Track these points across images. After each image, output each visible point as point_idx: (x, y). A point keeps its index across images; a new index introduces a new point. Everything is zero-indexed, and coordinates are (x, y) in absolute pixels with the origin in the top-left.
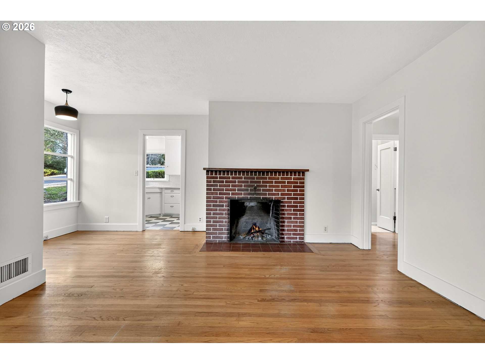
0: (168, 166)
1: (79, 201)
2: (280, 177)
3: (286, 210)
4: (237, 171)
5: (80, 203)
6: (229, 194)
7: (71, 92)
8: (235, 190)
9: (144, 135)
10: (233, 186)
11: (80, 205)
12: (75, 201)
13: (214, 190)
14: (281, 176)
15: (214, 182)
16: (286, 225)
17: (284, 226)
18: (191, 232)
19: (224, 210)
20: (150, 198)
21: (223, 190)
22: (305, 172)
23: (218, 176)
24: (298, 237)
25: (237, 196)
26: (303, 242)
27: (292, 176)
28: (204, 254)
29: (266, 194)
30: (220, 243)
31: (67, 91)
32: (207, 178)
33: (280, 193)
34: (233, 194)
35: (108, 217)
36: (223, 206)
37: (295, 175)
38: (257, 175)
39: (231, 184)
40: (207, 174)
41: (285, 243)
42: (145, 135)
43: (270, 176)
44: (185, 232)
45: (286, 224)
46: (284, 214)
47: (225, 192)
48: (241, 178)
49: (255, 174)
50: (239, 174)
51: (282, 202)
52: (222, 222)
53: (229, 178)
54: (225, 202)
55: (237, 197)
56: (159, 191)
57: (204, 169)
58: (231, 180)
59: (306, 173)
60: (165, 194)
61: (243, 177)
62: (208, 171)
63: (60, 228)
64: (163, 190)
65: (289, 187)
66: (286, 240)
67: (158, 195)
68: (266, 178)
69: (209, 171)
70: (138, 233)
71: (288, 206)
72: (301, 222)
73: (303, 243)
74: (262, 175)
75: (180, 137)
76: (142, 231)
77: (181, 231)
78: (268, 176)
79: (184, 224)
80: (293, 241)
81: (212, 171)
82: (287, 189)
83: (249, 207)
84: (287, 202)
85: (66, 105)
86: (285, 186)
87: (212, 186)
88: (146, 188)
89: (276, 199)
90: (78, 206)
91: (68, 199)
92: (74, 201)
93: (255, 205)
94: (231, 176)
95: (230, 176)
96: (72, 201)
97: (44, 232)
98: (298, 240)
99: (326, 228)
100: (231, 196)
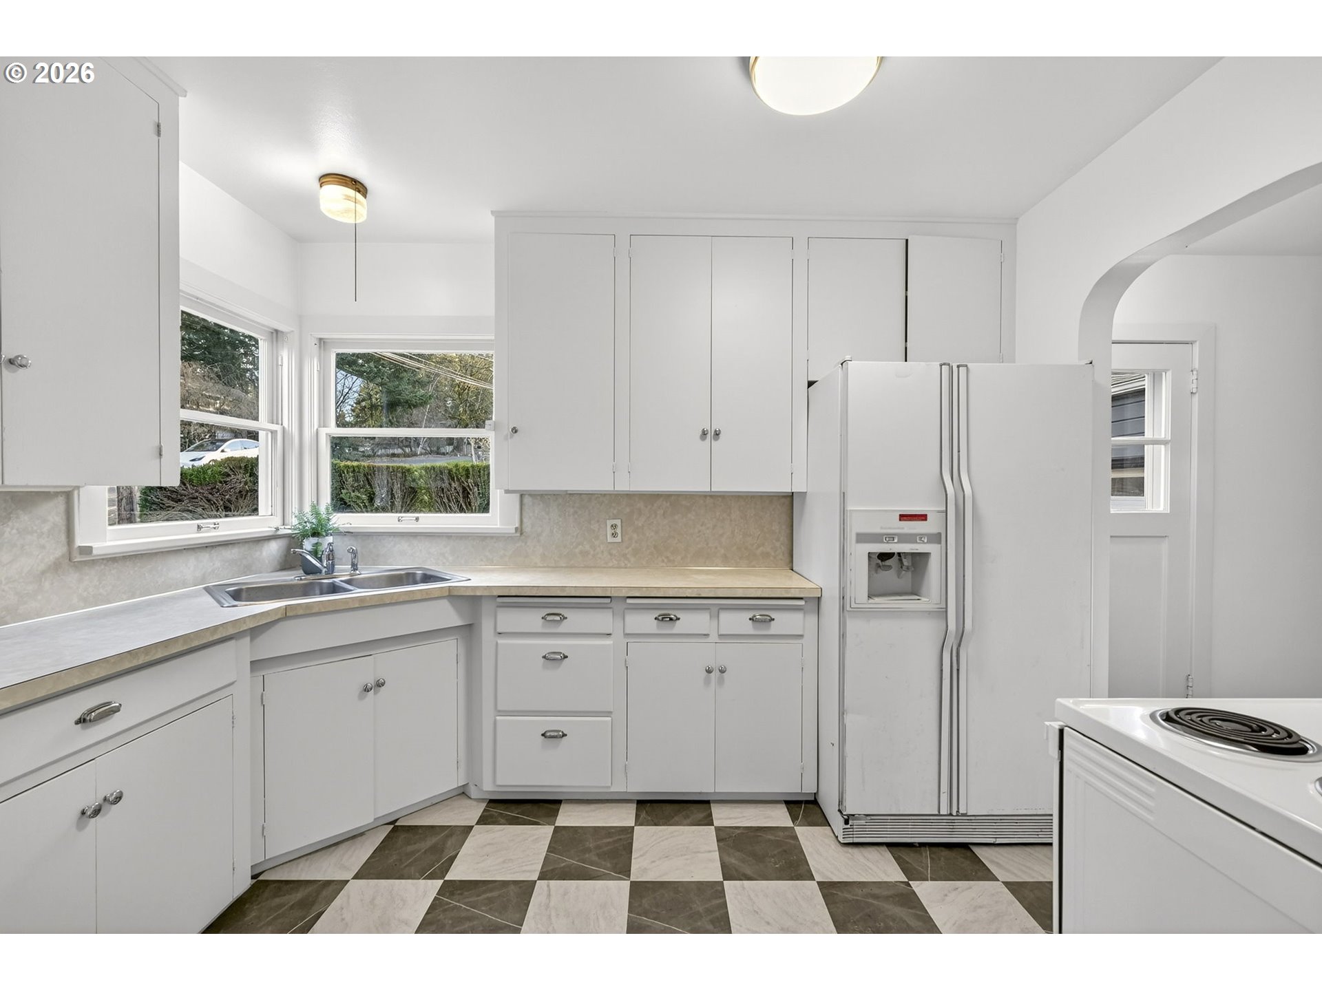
0: (515, 430)
56: (451, 618)
60: (501, 641)
64: (487, 607)
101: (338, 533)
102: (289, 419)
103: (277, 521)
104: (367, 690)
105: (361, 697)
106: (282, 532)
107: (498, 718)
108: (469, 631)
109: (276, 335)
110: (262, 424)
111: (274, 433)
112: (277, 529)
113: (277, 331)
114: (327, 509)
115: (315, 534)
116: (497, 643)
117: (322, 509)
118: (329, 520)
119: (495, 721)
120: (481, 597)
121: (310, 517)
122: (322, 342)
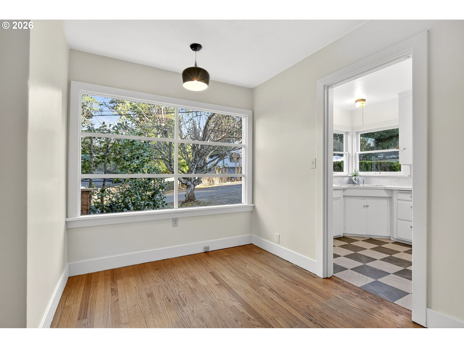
0: (405, 149)
1: (253, 205)
7: (200, 46)
9: (326, 88)
12: (248, 204)
20: (367, 206)
31: (195, 47)
35: (279, 234)
42: (328, 87)
56: (385, 194)
60: (399, 202)
64: (395, 193)
67: (385, 202)
76: (324, 278)
85: (195, 67)
88: (334, 190)
90: (252, 210)
92: (246, 204)
101: (361, 176)
102: (350, 151)
103: (347, 173)
104: (364, 206)
105: (363, 208)
106: (348, 175)
107: (398, 221)
108: (390, 198)
109: (347, 133)
110: (344, 152)
111: (347, 154)
112: (347, 175)
113: (347, 132)
114: (358, 170)
115: (355, 176)
116: (398, 202)
117: (357, 171)
118: (358, 173)
119: (397, 221)
120: (393, 190)
121: (354, 172)
122: (357, 132)
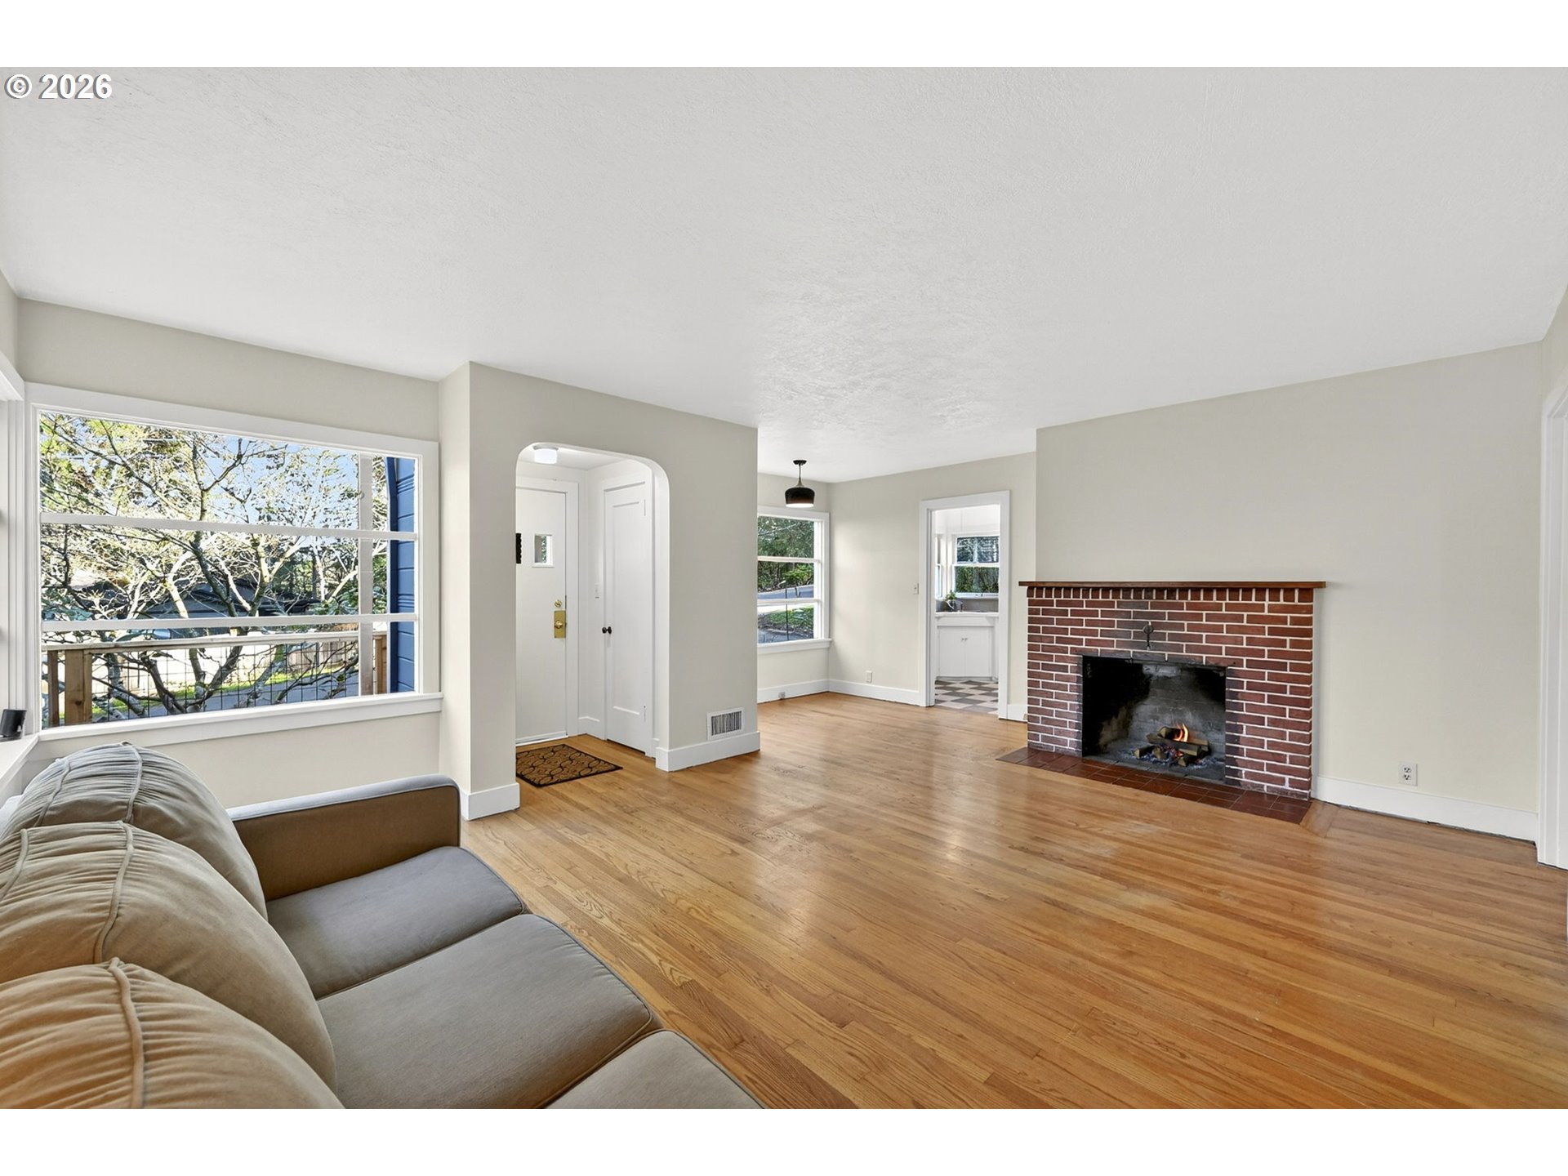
1: (830, 639)
2: (1224, 602)
3: (1245, 697)
4: (1098, 589)
5: (831, 642)
6: (1080, 642)
7: (804, 462)
8: (1094, 633)
10: (1089, 623)
11: (831, 646)
12: (823, 638)
13: (1045, 630)
14: (1228, 601)
15: (1045, 612)
16: (1245, 737)
17: (1239, 740)
18: (1022, 724)
19: (1068, 679)
21: (1065, 631)
22: (1315, 591)
23: (1055, 599)
24: (1287, 777)
25: (1099, 648)
26: (1305, 795)
27: (1265, 600)
28: (1024, 770)
29: (1180, 649)
30: (1061, 755)
31: (799, 462)
32: (1031, 603)
33: (1224, 646)
34: (1089, 642)
35: (871, 672)
36: (1065, 669)
37: (1274, 598)
38: (1154, 598)
39: (1084, 618)
40: (1029, 594)
41: (1239, 788)
42: (930, 511)
43: (1192, 599)
44: (1009, 722)
45: (1244, 735)
46: (1239, 707)
47: (1069, 636)
48: (1111, 604)
49: (1149, 593)
50: (1105, 596)
51: (1233, 673)
52: (1065, 706)
53: (1080, 604)
54: (1072, 660)
55: (1101, 650)
57: (1021, 584)
58: (1085, 608)
59: (1316, 593)
61: (1114, 602)
62: (1030, 589)
63: (804, 683)
65: (1253, 631)
66: (1244, 779)
68: (1181, 607)
69: (1033, 588)
70: (917, 709)
71: (1250, 686)
72: (1297, 737)
73: (1306, 800)
74: (1168, 599)
75: (999, 506)
76: (927, 707)
77: (1000, 719)
78: (1185, 601)
79: (1008, 703)
80: (1268, 787)
81: (1040, 589)
82: (1247, 638)
83: (1157, 680)
84: (1245, 674)
86: (1243, 630)
87: (1040, 621)
89: (1212, 663)
90: (828, 647)
91: (815, 635)
93: (1174, 675)
94: (1084, 600)
95: (1081, 599)
96: (820, 638)
97: (758, 689)
98: (1287, 786)
99: (1408, 770)
100: (1084, 646)
